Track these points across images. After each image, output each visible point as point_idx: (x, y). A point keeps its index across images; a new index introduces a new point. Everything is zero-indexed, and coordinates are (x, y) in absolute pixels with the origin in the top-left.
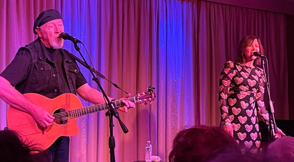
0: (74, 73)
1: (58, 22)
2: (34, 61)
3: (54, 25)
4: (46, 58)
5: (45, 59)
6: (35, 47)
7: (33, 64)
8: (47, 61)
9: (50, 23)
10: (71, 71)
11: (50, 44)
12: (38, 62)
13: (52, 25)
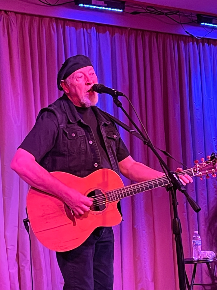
0: (114, 139)
1: (88, 70)
3: (83, 75)
4: (77, 121)
6: (61, 107)
7: (62, 130)
8: (80, 124)
9: (78, 73)
10: (109, 137)
11: (81, 101)
13: (80, 75)
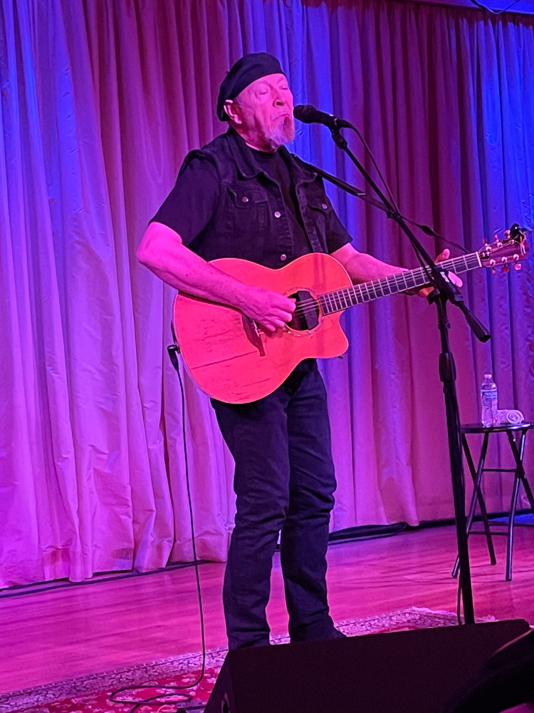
2: (226, 180)
5: (254, 174)
12: (234, 182)
